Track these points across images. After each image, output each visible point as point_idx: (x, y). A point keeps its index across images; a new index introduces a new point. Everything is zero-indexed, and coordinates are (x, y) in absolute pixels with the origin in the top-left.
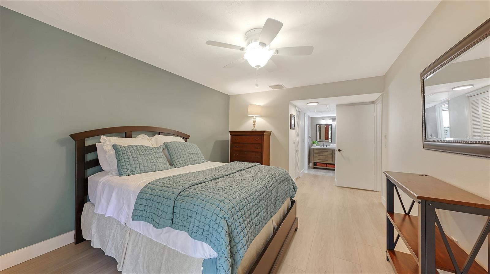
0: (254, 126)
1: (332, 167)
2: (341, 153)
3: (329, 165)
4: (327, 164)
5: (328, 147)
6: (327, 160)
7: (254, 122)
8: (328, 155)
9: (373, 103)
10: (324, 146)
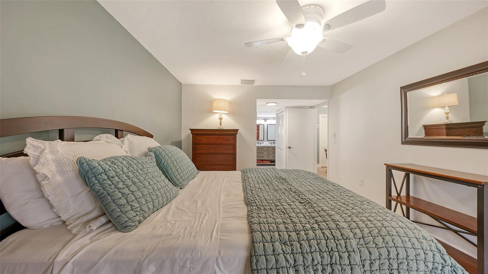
0: (221, 124)
1: (267, 163)
2: (290, 150)
3: (265, 161)
4: (262, 160)
5: (262, 145)
6: (263, 157)
7: (221, 119)
8: (264, 152)
9: (312, 107)
10: (258, 144)
